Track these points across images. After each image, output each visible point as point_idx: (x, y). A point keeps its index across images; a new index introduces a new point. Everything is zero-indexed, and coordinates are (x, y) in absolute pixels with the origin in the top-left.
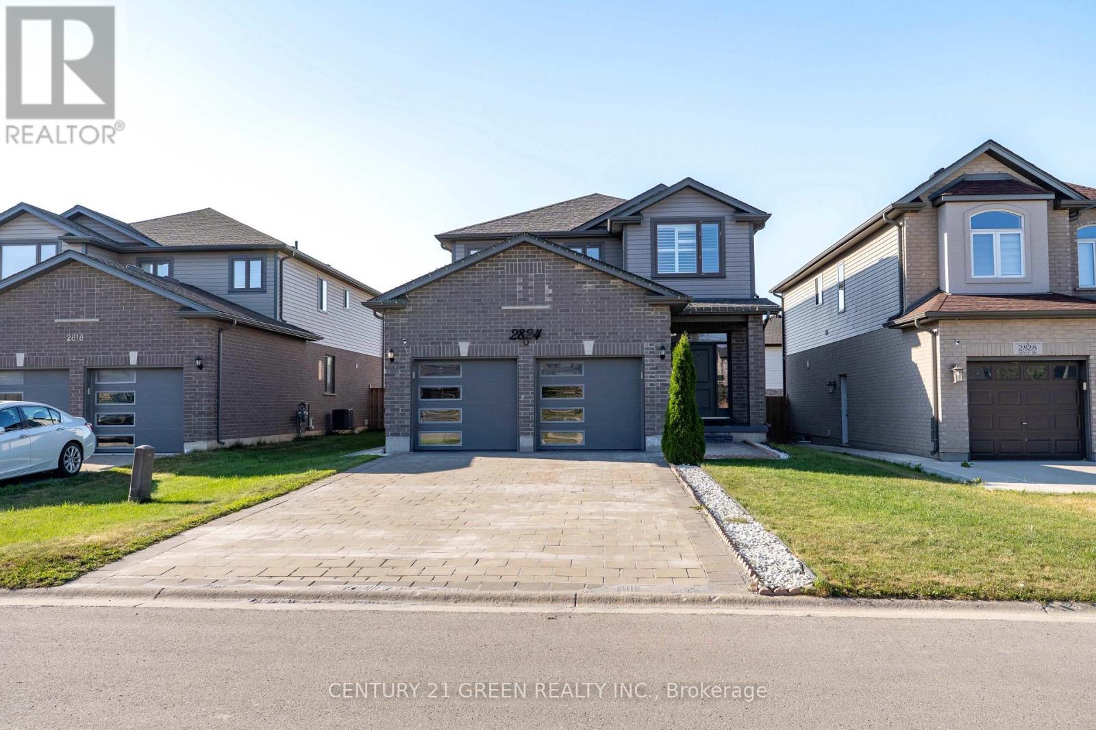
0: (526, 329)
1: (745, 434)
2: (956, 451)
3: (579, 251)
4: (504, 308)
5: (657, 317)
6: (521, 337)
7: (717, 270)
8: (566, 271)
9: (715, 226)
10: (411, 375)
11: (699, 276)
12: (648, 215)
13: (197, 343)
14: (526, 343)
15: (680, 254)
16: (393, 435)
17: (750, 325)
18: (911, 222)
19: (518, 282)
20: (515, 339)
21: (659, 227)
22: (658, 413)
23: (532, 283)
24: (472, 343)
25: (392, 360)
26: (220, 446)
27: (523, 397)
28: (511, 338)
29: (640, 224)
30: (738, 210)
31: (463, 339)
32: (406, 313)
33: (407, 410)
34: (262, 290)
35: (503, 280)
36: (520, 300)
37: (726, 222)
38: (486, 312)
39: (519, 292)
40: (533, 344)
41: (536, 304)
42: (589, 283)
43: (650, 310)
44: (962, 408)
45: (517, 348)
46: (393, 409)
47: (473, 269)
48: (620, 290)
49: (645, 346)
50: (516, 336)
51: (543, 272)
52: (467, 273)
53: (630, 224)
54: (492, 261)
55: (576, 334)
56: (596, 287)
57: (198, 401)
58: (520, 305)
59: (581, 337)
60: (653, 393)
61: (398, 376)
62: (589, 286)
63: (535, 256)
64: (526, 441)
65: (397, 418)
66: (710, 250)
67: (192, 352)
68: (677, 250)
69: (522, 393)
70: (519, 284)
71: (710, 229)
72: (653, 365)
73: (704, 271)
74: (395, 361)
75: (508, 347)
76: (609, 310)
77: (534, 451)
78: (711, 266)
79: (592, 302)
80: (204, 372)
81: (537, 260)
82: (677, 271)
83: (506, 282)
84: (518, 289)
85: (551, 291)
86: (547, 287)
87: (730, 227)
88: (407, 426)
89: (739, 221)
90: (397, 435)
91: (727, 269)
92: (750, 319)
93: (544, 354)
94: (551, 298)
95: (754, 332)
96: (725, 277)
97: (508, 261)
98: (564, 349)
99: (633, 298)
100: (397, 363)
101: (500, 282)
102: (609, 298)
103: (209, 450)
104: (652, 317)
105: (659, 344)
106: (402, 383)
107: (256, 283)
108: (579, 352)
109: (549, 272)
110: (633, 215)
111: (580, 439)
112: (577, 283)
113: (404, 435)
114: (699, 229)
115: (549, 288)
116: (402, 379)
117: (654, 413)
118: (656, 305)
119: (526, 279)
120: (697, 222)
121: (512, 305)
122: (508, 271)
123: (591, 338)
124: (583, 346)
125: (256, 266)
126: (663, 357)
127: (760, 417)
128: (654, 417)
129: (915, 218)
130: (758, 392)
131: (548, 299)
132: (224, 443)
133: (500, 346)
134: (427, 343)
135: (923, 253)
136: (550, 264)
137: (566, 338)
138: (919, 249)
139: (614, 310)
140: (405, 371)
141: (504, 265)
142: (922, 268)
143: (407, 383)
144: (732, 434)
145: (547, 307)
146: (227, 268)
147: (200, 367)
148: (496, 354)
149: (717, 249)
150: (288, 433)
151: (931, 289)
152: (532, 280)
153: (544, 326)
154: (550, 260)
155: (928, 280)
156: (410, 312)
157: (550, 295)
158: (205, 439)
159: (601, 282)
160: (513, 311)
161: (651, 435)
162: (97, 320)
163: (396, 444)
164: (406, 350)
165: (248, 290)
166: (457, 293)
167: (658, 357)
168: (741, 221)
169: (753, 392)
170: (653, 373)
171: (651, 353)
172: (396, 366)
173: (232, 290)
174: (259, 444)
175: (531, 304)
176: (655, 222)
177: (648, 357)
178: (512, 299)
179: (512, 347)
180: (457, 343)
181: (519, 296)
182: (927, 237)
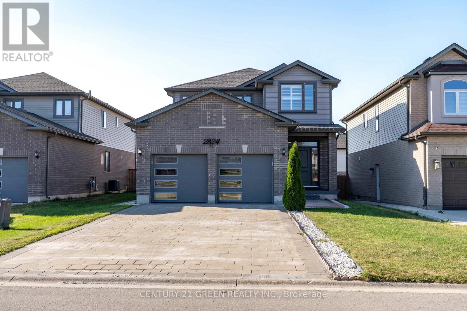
0: (212, 139)
1: (326, 195)
2: (436, 205)
3: (240, 98)
4: (200, 127)
5: (281, 133)
6: (209, 143)
7: (312, 109)
8: (233, 108)
9: (312, 86)
10: (151, 162)
11: (303, 112)
12: (277, 80)
13: (36, 144)
14: (212, 146)
15: (293, 100)
16: (141, 194)
17: (329, 138)
18: (414, 85)
19: (208, 114)
20: (206, 144)
21: (283, 86)
22: (281, 183)
23: (215, 115)
24: (183, 146)
25: (140, 154)
26: (48, 199)
27: (210, 174)
28: (204, 144)
29: (272, 84)
30: (324, 78)
31: (178, 144)
32: (148, 129)
33: (148, 181)
34: (72, 116)
35: (200, 113)
36: (209, 123)
37: (318, 84)
38: (191, 129)
39: (209, 119)
40: (216, 147)
41: (217, 125)
42: (246, 115)
43: (277, 129)
44: (438, 182)
45: (207, 149)
46: (141, 181)
47: (184, 107)
48: (262, 119)
49: (274, 149)
50: (207, 142)
51: (221, 109)
52: (181, 109)
53: (267, 84)
54: (194, 103)
55: (238, 141)
56: (249, 117)
57: (36, 175)
58: (209, 126)
59: (241, 144)
60: (279, 173)
61: (143, 163)
62: (245, 116)
63: (217, 100)
64: (211, 198)
65: (143, 185)
66: (309, 98)
67: (33, 149)
68: (291, 98)
69: (209, 173)
70: (209, 115)
71: (309, 88)
72: (278, 158)
73: (306, 109)
74: (142, 155)
75: (202, 148)
76: (256, 129)
77: (216, 203)
78: (309, 107)
79: (247, 125)
80: (39, 160)
81: (218, 102)
82: (291, 109)
83: (201, 114)
84: (208, 118)
85: (225, 119)
86: (223, 116)
87: (319, 87)
88: (148, 189)
89: (324, 83)
90: (143, 194)
91: (318, 108)
92: (330, 135)
93: (221, 152)
94: (226, 122)
95: (331, 141)
96: (316, 113)
97: (203, 103)
98: (232, 149)
99: (268, 123)
100: (143, 156)
101: (198, 113)
102: (256, 123)
103: (42, 201)
104: (278, 133)
105: (282, 148)
106: (145, 167)
107: (68, 112)
108: (240, 151)
109: (225, 109)
110: (269, 79)
111: (239, 197)
112: (239, 115)
113: (147, 194)
114: (303, 88)
115: (224, 117)
116: (145, 164)
117: (279, 183)
118: (280, 127)
119: (212, 113)
120: (303, 83)
121: (205, 126)
122: (202, 108)
123: (246, 144)
124: (242, 148)
125: (68, 103)
126: (284, 154)
127: (334, 186)
128: (279, 186)
129: (415, 83)
130: (334, 173)
131: (224, 123)
132: (50, 198)
133: (198, 148)
134: (159, 146)
135: (419, 101)
136: (225, 104)
137: (233, 143)
138: (417, 99)
139: (259, 129)
140: (148, 160)
141: (200, 105)
142: (419, 109)
143: (148, 166)
144: (319, 195)
145: (223, 127)
146: (52, 104)
147: (37, 157)
148: (196, 152)
149: (312, 98)
150: (84, 193)
151: (424, 120)
152: (215, 113)
153: (222, 137)
154: (225, 102)
155: (422, 116)
156: (150, 129)
157: (225, 121)
158: (39, 196)
159: (251, 115)
160: (205, 129)
161: (278, 195)
163: (142, 199)
164: (148, 149)
165: (63, 116)
166: (176, 119)
167: (281, 154)
168: (326, 84)
169: (331, 173)
170: (279, 162)
171: (277, 152)
172: (142, 157)
173: (55, 116)
174: (69, 198)
175: (215, 125)
176: (281, 83)
177: (276, 154)
178: (205, 124)
179: (205, 148)
180: (175, 146)
181: (209, 121)
182: (421, 93)
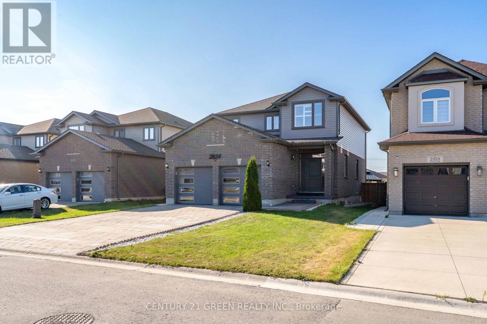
0: (215, 154)
1: (322, 200)
2: (396, 210)
3: (237, 121)
4: (207, 146)
5: (267, 148)
6: (213, 157)
7: (321, 124)
8: (231, 129)
9: (321, 104)
10: (175, 173)
11: (313, 127)
12: (290, 101)
13: (108, 162)
14: (215, 160)
15: (306, 118)
16: (168, 197)
17: (325, 150)
19: (212, 135)
20: (211, 158)
21: (296, 106)
22: (267, 190)
23: (218, 135)
24: (196, 160)
25: (168, 167)
26: (119, 201)
27: (214, 182)
28: (210, 158)
29: (286, 105)
30: (331, 96)
31: (193, 159)
32: (172, 149)
33: (173, 188)
34: (154, 140)
35: (207, 134)
36: (213, 142)
37: (326, 102)
38: (201, 147)
39: (213, 139)
40: (218, 160)
41: (219, 143)
42: (240, 134)
43: (263, 145)
44: (399, 189)
45: (212, 162)
46: (169, 187)
47: (196, 130)
48: (252, 136)
49: (262, 161)
50: (212, 157)
51: (222, 130)
52: (194, 132)
53: (283, 105)
54: (203, 126)
55: (234, 156)
56: (243, 135)
57: (108, 183)
58: (213, 144)
60: (265, 181)
61: (170, 174)
62: (239, 135)
63: (219, 123)
64: (216, 201)
65: (170, 191)
66: (318, 115)
67: (107, 165)
68: (304, 116)
69: (214, 181)
70: (213, 135)
71: (318, 106)
72: (265, 169)
73: (315, 125)
74: (169, 168)
75: (209, 162)
76: (248, 145)
77: (218, 205)
78: (318, 123)
79: (241, 142)
80: (110, 173)
81: (220, 125)
82: (304, 126)
83: (208, 135)
84: (212, 138)
85: (225, 138)
86: (223, 136)
88: (173, 194)
89: (331, 101)
90: (170, 197)
91: (326, 124)
92: (325, 147)
93: (222, 165)
94: (225, 141)
95: (327, 153)
96: (324, 127)
97: (209, 126)
98: (230, 162)
99: (257, 140)
100: (169, 169)
101: (206, 135)
102: (247, 140)
103: (113, 202)
104: (264, 148)
105: (267, 160)
106: (171, 177)
107: (152, 137)
108: (236, 164)
109: (224, 130)
110: (283, 101)
112: (235, 134)
113: (172, 197)
114: (313, 106)
115: (224, 136)
116: (171, 175)
117: (265, 190)
118: (266, 142)
119: (216, 133)
120: (313, 102)
121: (210, 144)
122: (209, 130)
123: (240, 158)
124: (237, 161)
125: (152, 130)
126: (269, 165)
127: (329, 192)
128: (265, 191)
129: (397, 95)
130: (329, 181)
131: (224, 141)
132: (120, 199)
133: (206, 162)
134: (180, 161)
135: (400, 112)
136: (225, 126)
137: (230, 158)
138: (398, 110)
139: (250, 145)
140: (173, 172)
141: (207, 128)
142: (400, 120)
143: (173, 176)
145: (223, 145)
146: (142, 131)
147: (109, 171)
148: (205, 165)
149: (321, 115)
151: (404, 130)
152: (218, 134)
153: (222, 153)
154: (225, 125)
155: (402, 126)
156: (174, 148)
157: (224, 140)
158: (111, 198)
159: (244, 133)
160: (211, 147)
161: (264, 199)
162: (79, 154)
163: (170, 201)
164: (173, 163)
165: (149, 140)
166: (191, 140)
167: (266, 165)
169: (326, 181)
170: (265, 172)
171: (264, 163)
172: (169, 170)
173: (144, 140)
175: (217, 144)
176: (293, 104)
177: (262, 165)
178: (210, 142)
179: (210, 161)
180: (190, 160)
181: (213, 140)
182: (403, 104)
